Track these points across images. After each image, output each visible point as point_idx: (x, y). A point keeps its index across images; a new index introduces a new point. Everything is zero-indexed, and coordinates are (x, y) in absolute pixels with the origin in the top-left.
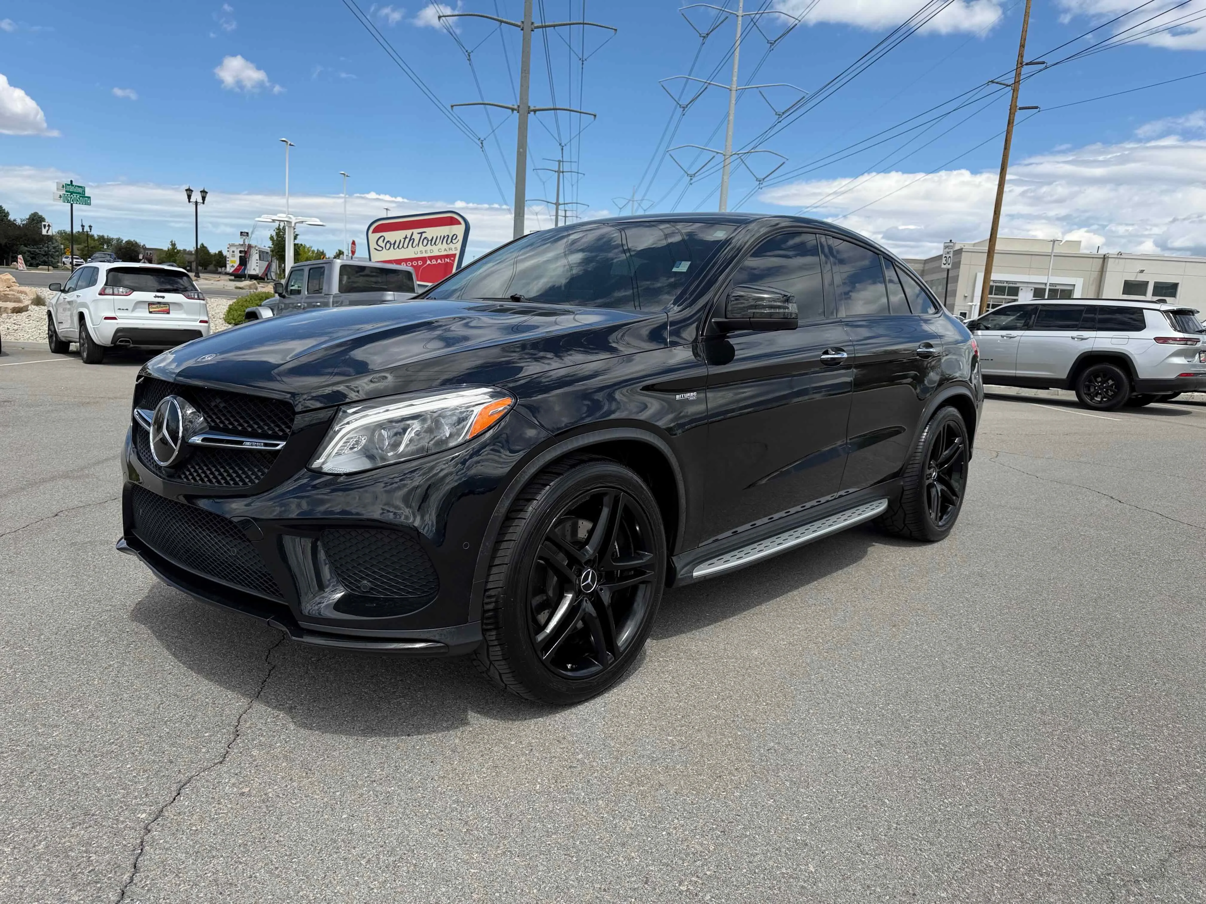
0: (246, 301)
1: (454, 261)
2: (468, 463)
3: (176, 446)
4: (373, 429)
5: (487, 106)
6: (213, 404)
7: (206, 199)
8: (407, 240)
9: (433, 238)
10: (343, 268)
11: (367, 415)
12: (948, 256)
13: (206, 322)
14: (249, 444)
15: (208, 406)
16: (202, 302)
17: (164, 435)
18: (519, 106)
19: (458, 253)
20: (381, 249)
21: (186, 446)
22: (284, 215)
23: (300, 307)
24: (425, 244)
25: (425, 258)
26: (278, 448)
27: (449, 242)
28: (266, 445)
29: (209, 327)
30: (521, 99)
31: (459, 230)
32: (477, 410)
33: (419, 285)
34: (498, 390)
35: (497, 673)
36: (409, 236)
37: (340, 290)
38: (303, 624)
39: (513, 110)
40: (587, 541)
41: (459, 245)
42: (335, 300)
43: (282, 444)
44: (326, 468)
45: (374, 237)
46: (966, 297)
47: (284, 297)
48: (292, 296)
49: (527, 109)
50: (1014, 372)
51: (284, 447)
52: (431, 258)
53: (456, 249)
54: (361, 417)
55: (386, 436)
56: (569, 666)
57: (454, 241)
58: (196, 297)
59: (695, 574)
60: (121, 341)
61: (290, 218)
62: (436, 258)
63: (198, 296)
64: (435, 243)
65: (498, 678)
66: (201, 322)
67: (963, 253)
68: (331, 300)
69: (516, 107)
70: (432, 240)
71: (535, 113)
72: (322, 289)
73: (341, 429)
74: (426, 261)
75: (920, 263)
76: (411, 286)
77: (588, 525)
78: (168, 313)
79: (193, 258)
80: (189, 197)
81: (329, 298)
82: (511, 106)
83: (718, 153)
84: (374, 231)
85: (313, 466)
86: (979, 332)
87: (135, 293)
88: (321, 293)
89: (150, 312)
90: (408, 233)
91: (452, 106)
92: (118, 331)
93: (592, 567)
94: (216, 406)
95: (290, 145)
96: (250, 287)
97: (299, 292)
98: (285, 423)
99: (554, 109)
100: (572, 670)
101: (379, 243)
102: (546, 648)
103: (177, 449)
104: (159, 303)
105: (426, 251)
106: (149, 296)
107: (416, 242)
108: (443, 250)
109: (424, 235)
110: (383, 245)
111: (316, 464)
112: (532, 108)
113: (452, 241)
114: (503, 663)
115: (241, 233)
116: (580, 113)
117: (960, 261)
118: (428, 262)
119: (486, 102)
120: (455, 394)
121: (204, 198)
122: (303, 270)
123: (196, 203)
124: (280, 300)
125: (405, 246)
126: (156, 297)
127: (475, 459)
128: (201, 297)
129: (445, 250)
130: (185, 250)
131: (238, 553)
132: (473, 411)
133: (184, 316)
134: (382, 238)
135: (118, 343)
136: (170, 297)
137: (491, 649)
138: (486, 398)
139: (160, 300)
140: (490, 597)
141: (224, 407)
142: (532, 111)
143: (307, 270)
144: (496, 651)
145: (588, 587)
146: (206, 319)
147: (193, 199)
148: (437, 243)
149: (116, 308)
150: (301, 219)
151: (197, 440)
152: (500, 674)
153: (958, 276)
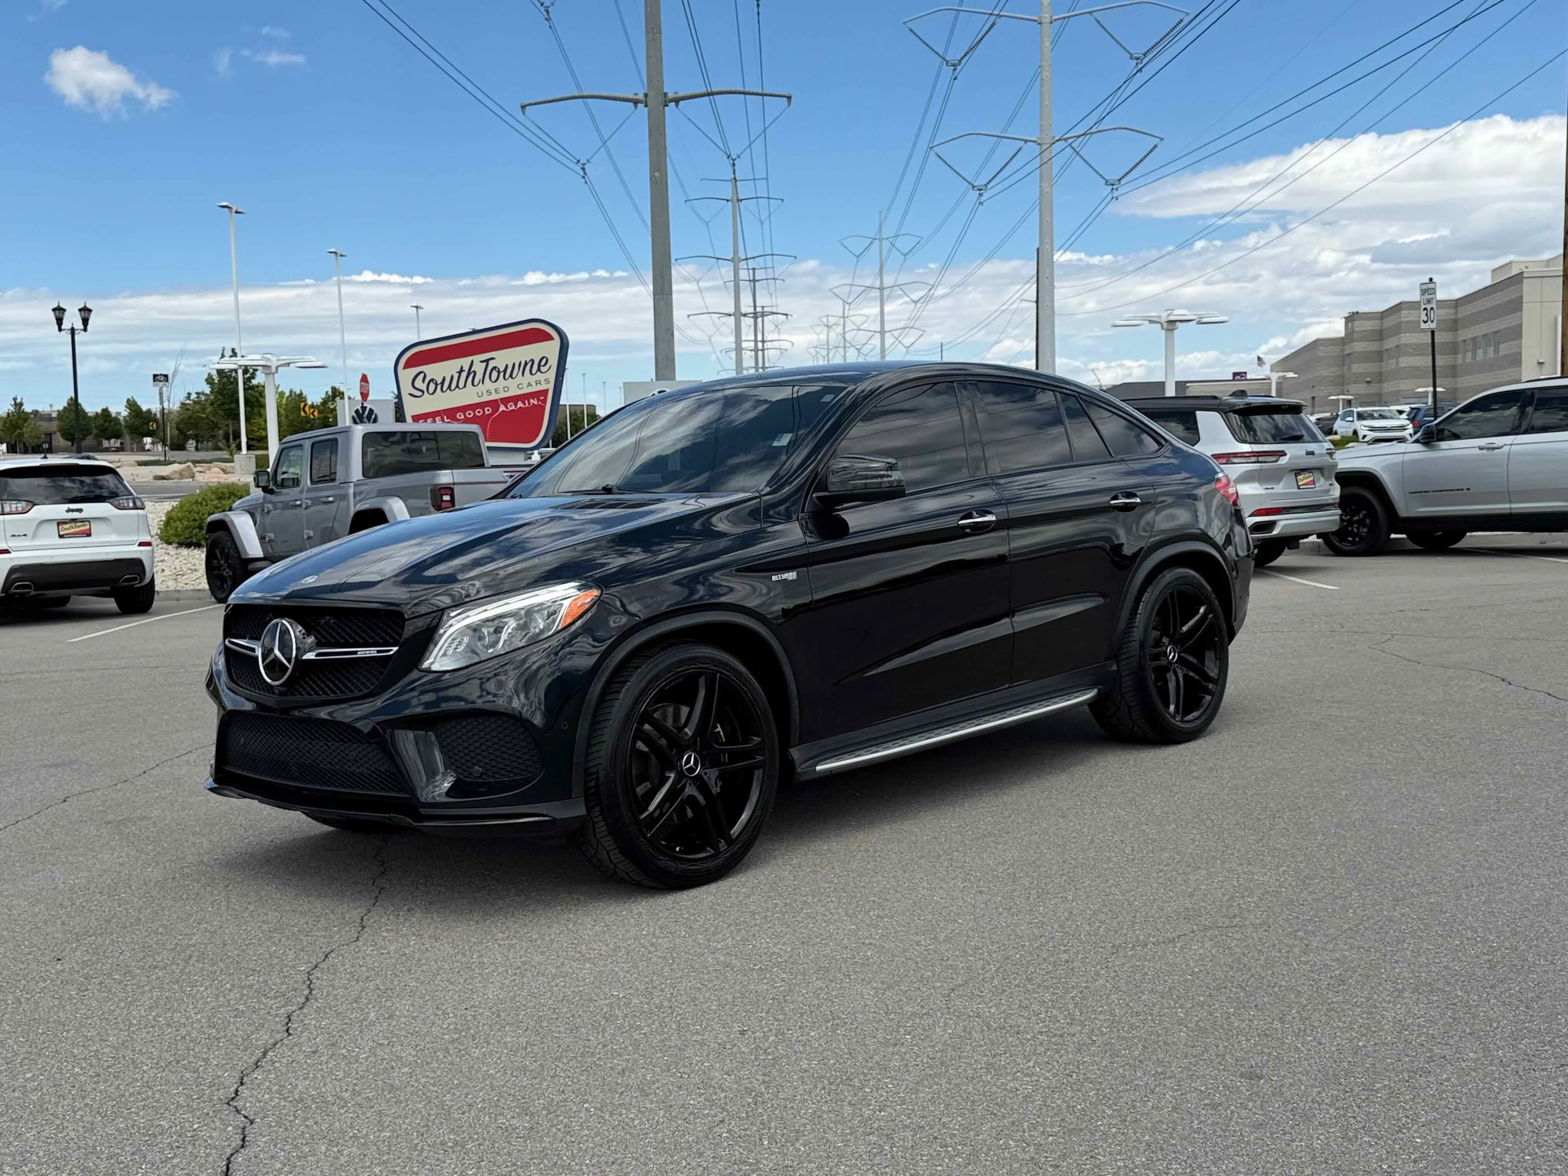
0: (197, 502)
1: (545, 401)
2: (560, 654)
3: (290, 663)
4: (475, 629)
5: (589, 100)
6: (323, 621)
7: (90, 322)
8: (464, 375)
9: (507, 366)
10: (368, 438)
11: (468, 616)
12: (1429, 307)
13: (149, 544)
14: (364, 652)
15: (319, 624)
16: (140, 511)
17: (276, 656)
18: (646, 95)
19: (551, 387)
20: (420, 394)
21: (300, 664)
22: (258, 357)
23: (300, 506)
24: (494, 378)
25: (496, 401)
26: (391, 653)
27: (534, 371)
28: (378, 652)
29: (153, 551)
30: (650, 80)
31: (551, 349)
32: (566, 603)
33: (489, 448)
34: (584, 582)
35: (604, 851)
36: (466, 369)
37: (365, 474)
38: (423, 811)
39: (636, 102)
40: (686, 724)
41: (552, 375)
42: (358, 490)
43: (395, 649)
44: (435, 667)
45: (407, 375)
46: (1541, 364)
47: (271, 492)
48: (284, 491)
49: (661, 99)
50: (1508, 506)
51: (398, 651)
52: (505, 401)
53: (547, 381)
54: (463, 619)
55: (486, 634)
56: (677, 849)
57: (543, 369)
58: (131, 505)
59: (818, 768)
60: (17, 587)
61: (268, 360)
62: (515, 399)
63: (134, 503)
64: (511, 376)
65: (606, 855)
66: (141, 544)
67: (1525, 280)
68: (351, 491)
69: (641, 96)
70: (505, 371)
71: (677, 106)
72: (335, 473)
73: (445, 632)
74: (499, 406)
75: (1448, 307)
76: (477, 451)
77: (685, 710)
78: (89, 535)
79: (54, 426)
80: (59, 321)
81: (348, 487)
82: (631, 96)
83: (1026, 141)
84: (408, 365)
85: (424, 667)
86: (1444, 445)
87: (36, 507)
88: (334, 480)
89: (61, 536)
90: (465, 362)
91: (523, 107)
92: (13, 570)
93: (693, 751)
94: (326, 623)
95: (237, 212)
96: (181, 475)
97: (296, 482)
98: (394, 631)
99: (709, 94)
100: (680, 852)
101: (416, 385)
102: (650, 827)
103: (290, 667)
104: (74, 520)
105: (496, 391)
106: (60, 511)
107: (479, 376)
108: (525, 385)
109: (492, 364)
110: (423, 387)
111: (426, 665)
112: (671, 95)
113: (539, 370)
114: (609, 838)
115: (155, 376)
116: (763, 95)
117: (1522, 297)
118: (502, 408)
119: (586, 94)
120: (545, 591)
121: (85, 322)
122: (301, 445)
123: (73, 331)
124: (264, 498)
125: (461, 385)
126: (69, 511)
127: (567, 650)
128: (139, 504)
129: (529, 385)
130: (36, 413)
131: (357, 756)
132: (562, 604)
133: (114, 538)
134: (422, 375)
135: (13, 590)
136: (90, 509)
137: (596, 826)
138: (574, 592)
139: (76, 515)
140: (591, 774)
141: (335, 623)
142: (671, 101)
143: (307, 445)
144: (602, 828)
145: (691, 770)
146: (147, 539)
147: (66, 325)
148: (514, 375)
149: (9, 534)
150: (285, 358)
151: (310, 656)
152: (608, 852)
153: (1520, 326)
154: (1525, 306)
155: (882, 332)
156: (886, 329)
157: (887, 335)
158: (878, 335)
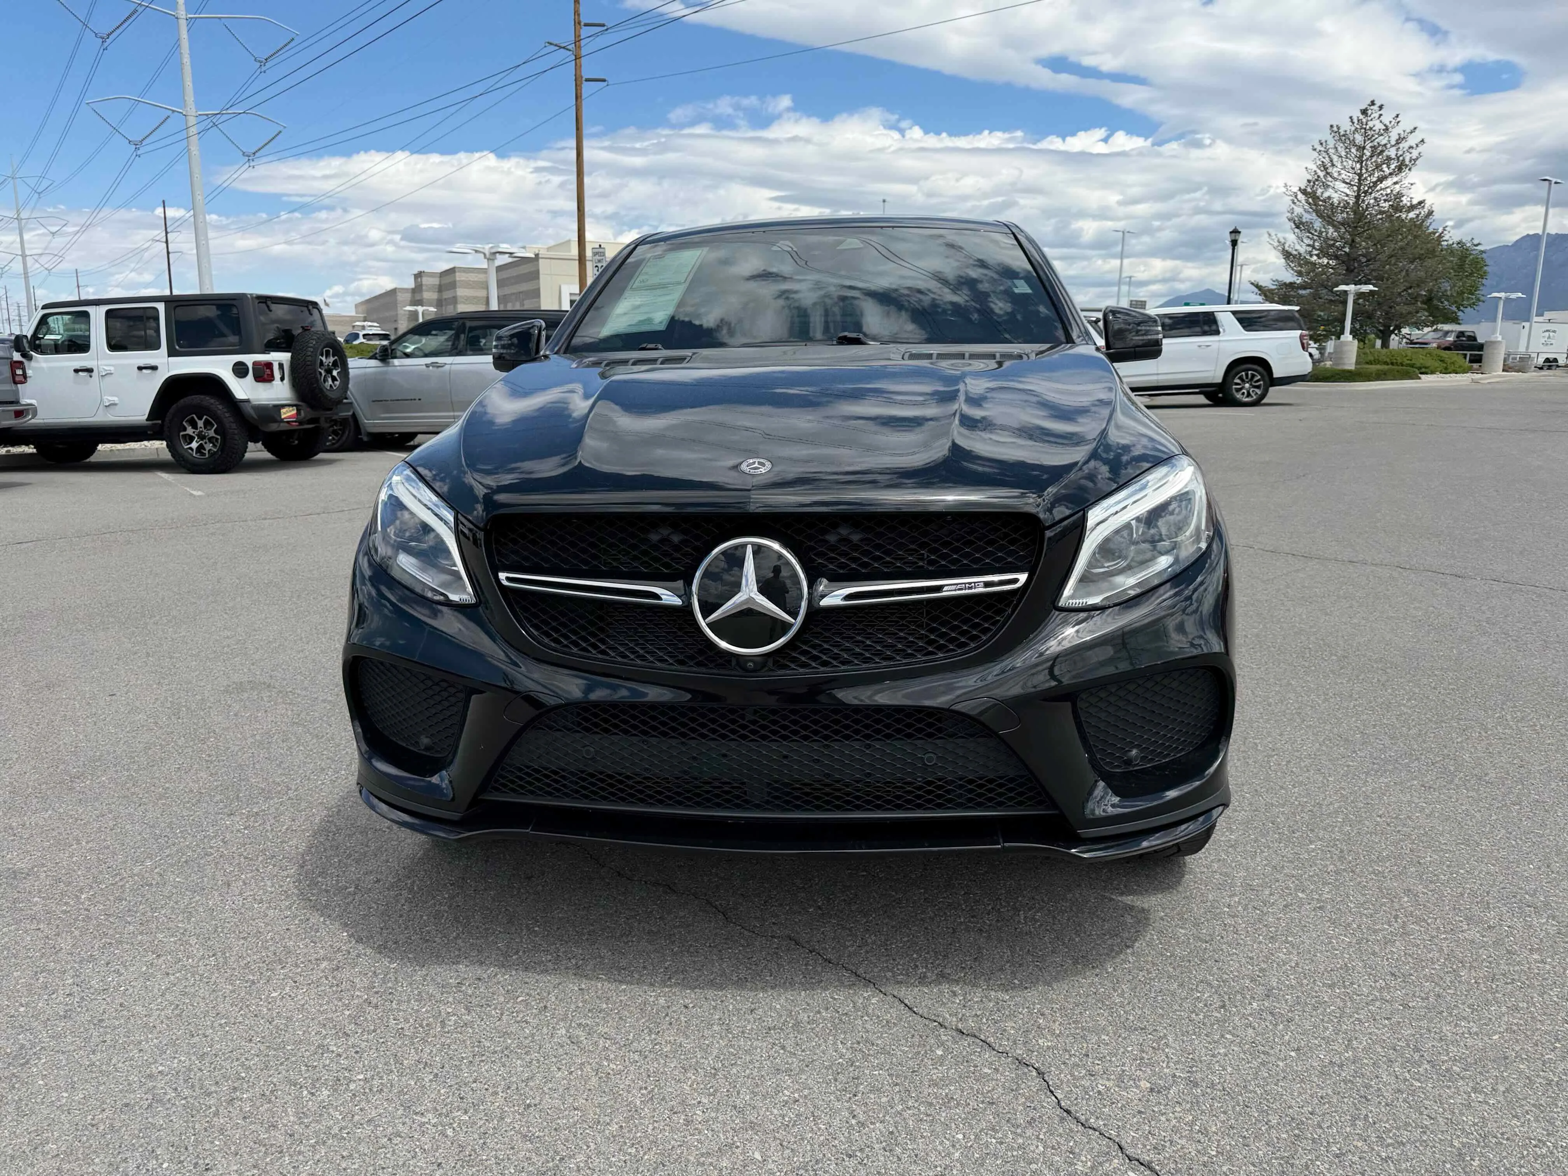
3: (794, 615)
17: (753, 603)
26: (1018, 585)
28: (987, 584)
43: (1023, 577)
83: (173, 111)
85: (1061, 602)
103: (796, 621)
111: (1063, 599)
117: (538, 271)
151: (833, 599)
153: (539, 289)
154: (541, 276)
155: (24, 256)
156: (28, 253)
157: (28, 258)
158: (20, 258)
